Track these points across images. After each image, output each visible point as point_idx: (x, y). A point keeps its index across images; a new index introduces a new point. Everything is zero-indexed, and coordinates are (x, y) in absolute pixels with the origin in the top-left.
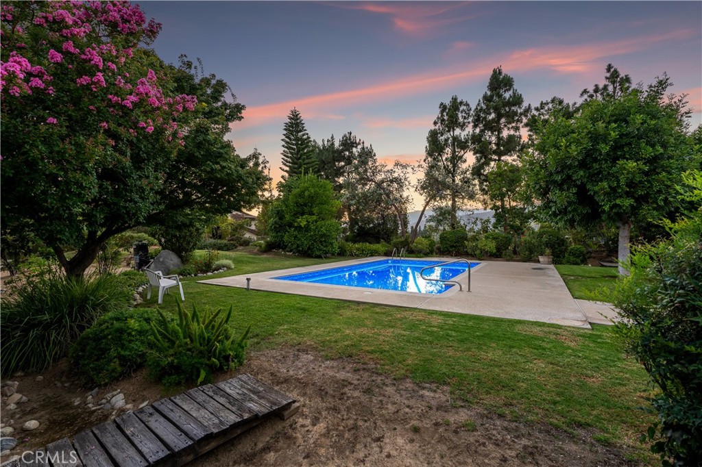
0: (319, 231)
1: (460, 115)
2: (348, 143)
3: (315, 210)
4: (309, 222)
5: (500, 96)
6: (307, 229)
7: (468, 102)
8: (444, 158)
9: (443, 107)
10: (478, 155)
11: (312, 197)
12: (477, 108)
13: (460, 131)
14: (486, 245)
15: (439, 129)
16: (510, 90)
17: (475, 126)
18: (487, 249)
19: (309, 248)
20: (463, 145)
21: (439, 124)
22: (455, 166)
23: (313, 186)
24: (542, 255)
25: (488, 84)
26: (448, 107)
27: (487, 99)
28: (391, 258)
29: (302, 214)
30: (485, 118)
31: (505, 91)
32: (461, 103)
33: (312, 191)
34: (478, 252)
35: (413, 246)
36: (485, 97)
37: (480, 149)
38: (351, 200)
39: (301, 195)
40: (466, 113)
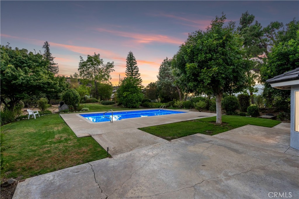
4: (127, 94)
16: (252, 23)
31: (249, 24)
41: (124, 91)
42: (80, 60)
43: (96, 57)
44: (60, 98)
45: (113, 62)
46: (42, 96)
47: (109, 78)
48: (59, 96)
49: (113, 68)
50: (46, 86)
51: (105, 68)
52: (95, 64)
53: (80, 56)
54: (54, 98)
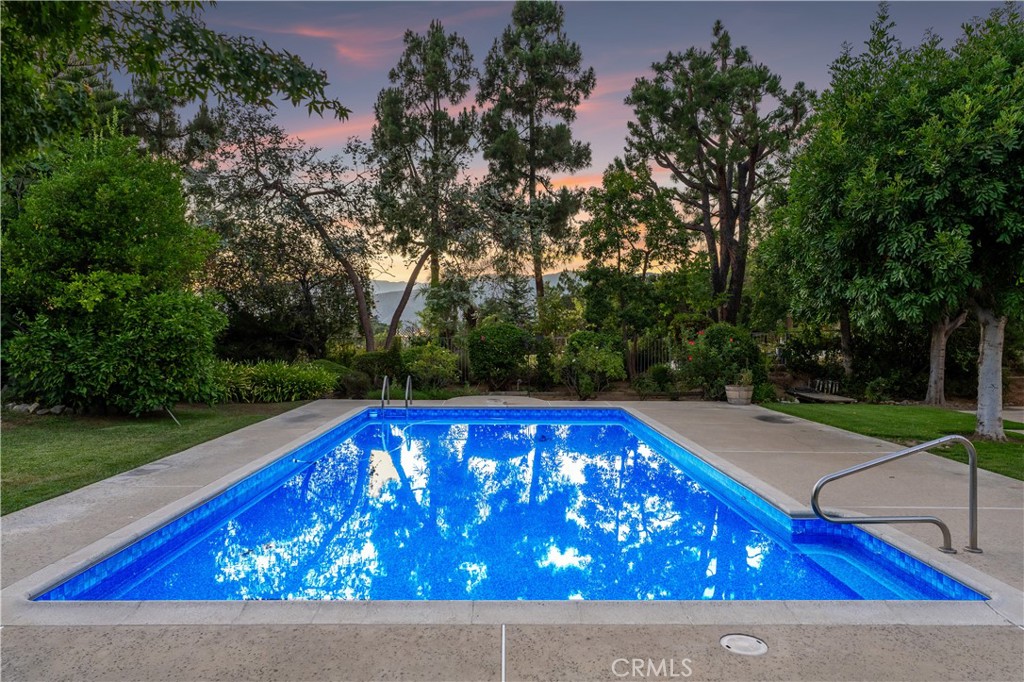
0: (155, 329)
1: (450, 66)
3: (136, 254)
4: (114, 295)
5: (536, 39)
6: (105, 317)
9: (412, 42)
10: (494, 161)
11: (124, 209)
13: (450, 103)
14: (603, 363)
15: (403, 92)
16: (556, 30)
18: (610, 371)
19: (116, 388)
21: (403, 80)
23: (126, 170)
24: (733, 384)
26: (423, 43)
28: (378, 404)
29: (83, 267)
31: (547, 31)
32: (452, 40)
33: (126, 186)
36: (507, 37)
39: (79, 196)
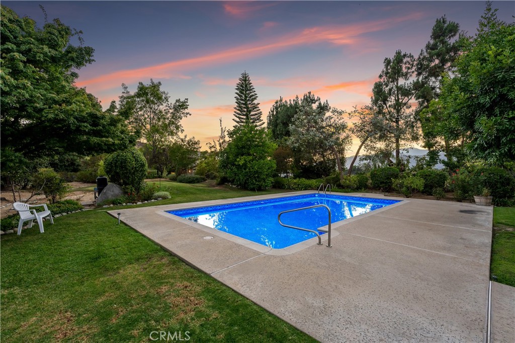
0: (253, 169)
1: (404, 66)
2: (309, 100)
4: (246, 161)
5: (443, 42)
7: (412, 55)
8: (388, 106)
9: (388, 62)
10: (420, 100)
12: (420, 58)
13: (404, 81)
14: (412, 182)
15: (384, 81)
16: (454, 35)
17: (419, 74)
18: (414, 186)
19: (245, 183)
20: (406, 93)
21: (384, 77)
22: (398, 111)
24: (478, 195)
25: (431, 34)
26: (392, 60)
27: (430, 48)
28: (317, 192)
29: (241, 155)
30: (428, 66)
31: (450, 38)
32: (405, 56)
34: (404, 189)
35: (342, 182)
36: (428, 47)
37: (421, 94)
38: (296, 143)
40: (409, 64)
41: (237, 156)
42: (123, 93)
43: (155, 87)
44: (80, 168)
45: (187, 99)
46: (40, 164)
47: (180, 129)
48: (78, 165)
49: (186, 111)
50: (87, 126)
51: (171, 111)
52: (153, 102)
53: (123, 85)
54: (68, 168)
